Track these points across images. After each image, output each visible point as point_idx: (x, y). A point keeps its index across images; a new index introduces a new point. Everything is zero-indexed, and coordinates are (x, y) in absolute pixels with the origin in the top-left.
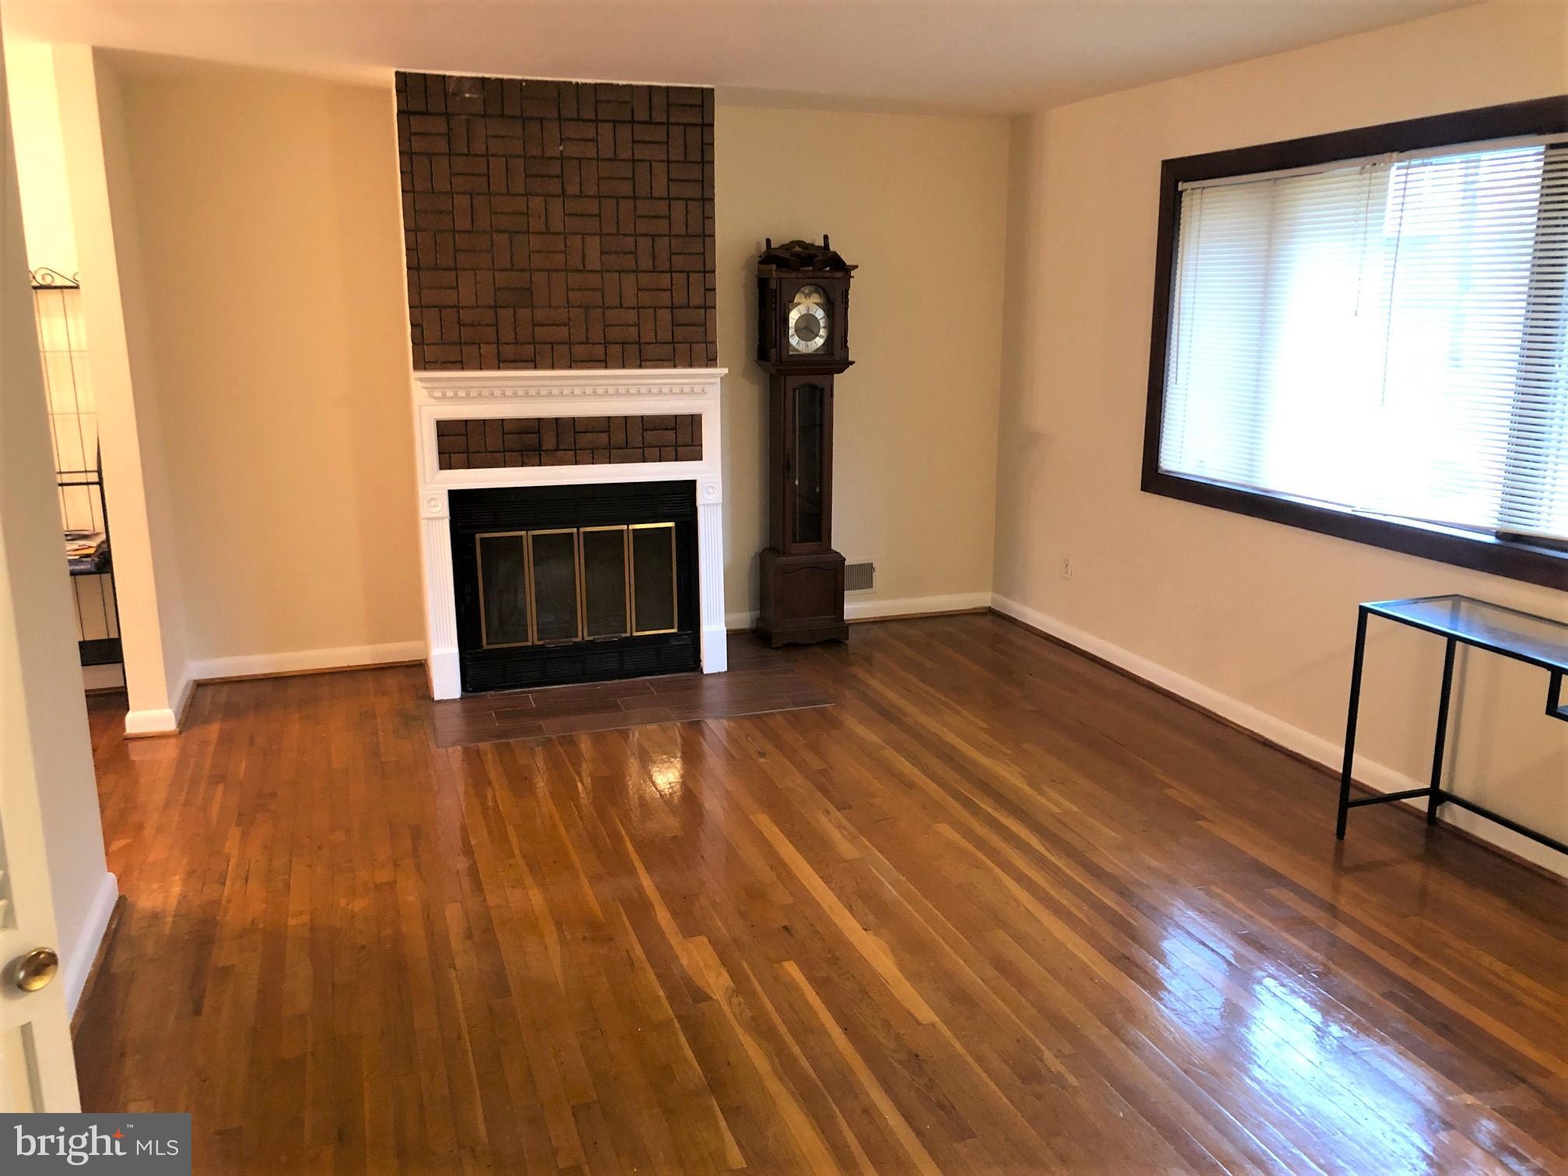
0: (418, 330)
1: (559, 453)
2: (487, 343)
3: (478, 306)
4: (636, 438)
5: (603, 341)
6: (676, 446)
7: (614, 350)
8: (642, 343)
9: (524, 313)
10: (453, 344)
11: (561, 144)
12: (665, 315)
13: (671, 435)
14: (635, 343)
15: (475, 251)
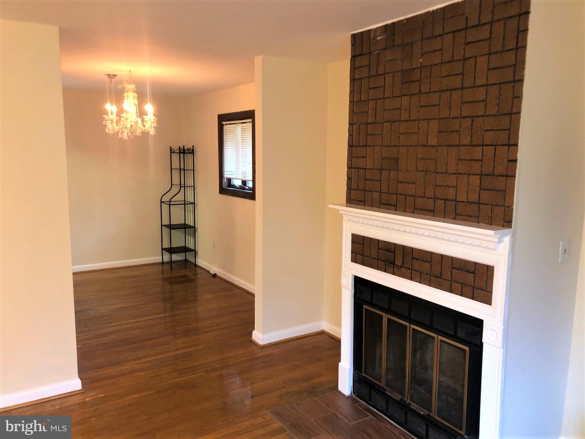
0: (350, 180)
1: (403, 270)
2: (376, 192)
3: (374, 169)
4: (446, 273)
5: (433, 197)
6: (474, 288)
7: (440, 204)
8: (458, 201)
9: (393, 173)
10: (362, 190)
11: (421, 58)
12: (475, 180)
13: (471, 277)
14: (453, 200)
15: (375, 134)
